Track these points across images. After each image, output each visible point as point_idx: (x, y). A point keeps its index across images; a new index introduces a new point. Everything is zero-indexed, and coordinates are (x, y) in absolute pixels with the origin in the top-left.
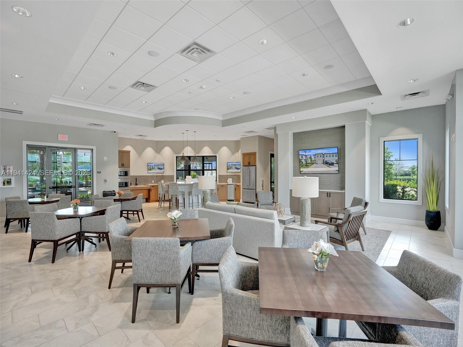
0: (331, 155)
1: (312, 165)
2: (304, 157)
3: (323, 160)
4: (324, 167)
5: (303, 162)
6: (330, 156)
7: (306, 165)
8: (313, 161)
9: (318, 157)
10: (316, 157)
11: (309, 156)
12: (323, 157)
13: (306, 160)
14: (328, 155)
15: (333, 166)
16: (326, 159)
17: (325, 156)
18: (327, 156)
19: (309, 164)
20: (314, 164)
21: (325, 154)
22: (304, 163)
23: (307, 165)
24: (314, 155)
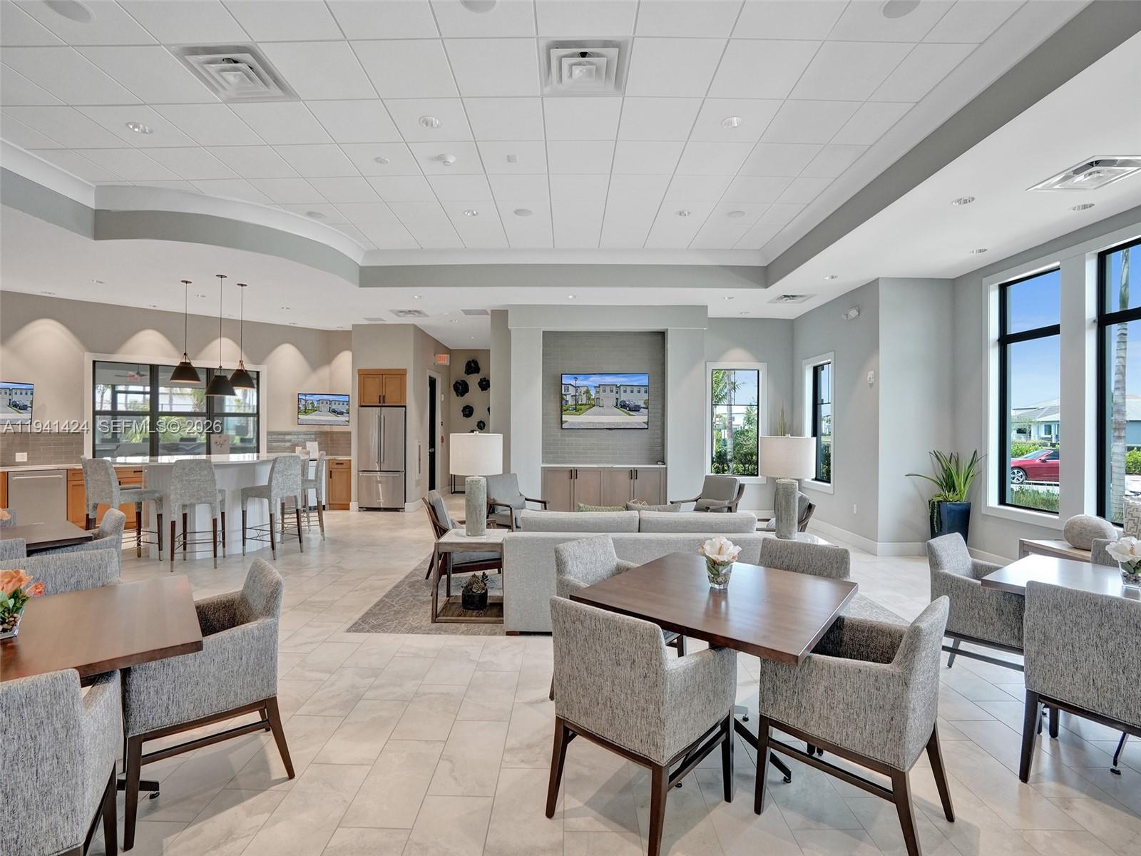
0: (636, 389)
1: (589, 408)
2: (572, 391)
3: (617, 399)
4: (617, 415)
5: (567, 401)
6: (632, 392)
7: (575, 409)
8: (593, 399)
9: (604, 391)
10: (601, 391)
11: (585, 389)
12: (617, 392)
13: (576, 396)
14: (629, 389)
15: (637, 413)
16: (624, 397)
17: (622, 391)
18: (625, 391)
19: (582, 407)
20: (594, 406)
21: (622, 388)
22: (570, 403)
23: (577, 409)
24: (595, 387)
